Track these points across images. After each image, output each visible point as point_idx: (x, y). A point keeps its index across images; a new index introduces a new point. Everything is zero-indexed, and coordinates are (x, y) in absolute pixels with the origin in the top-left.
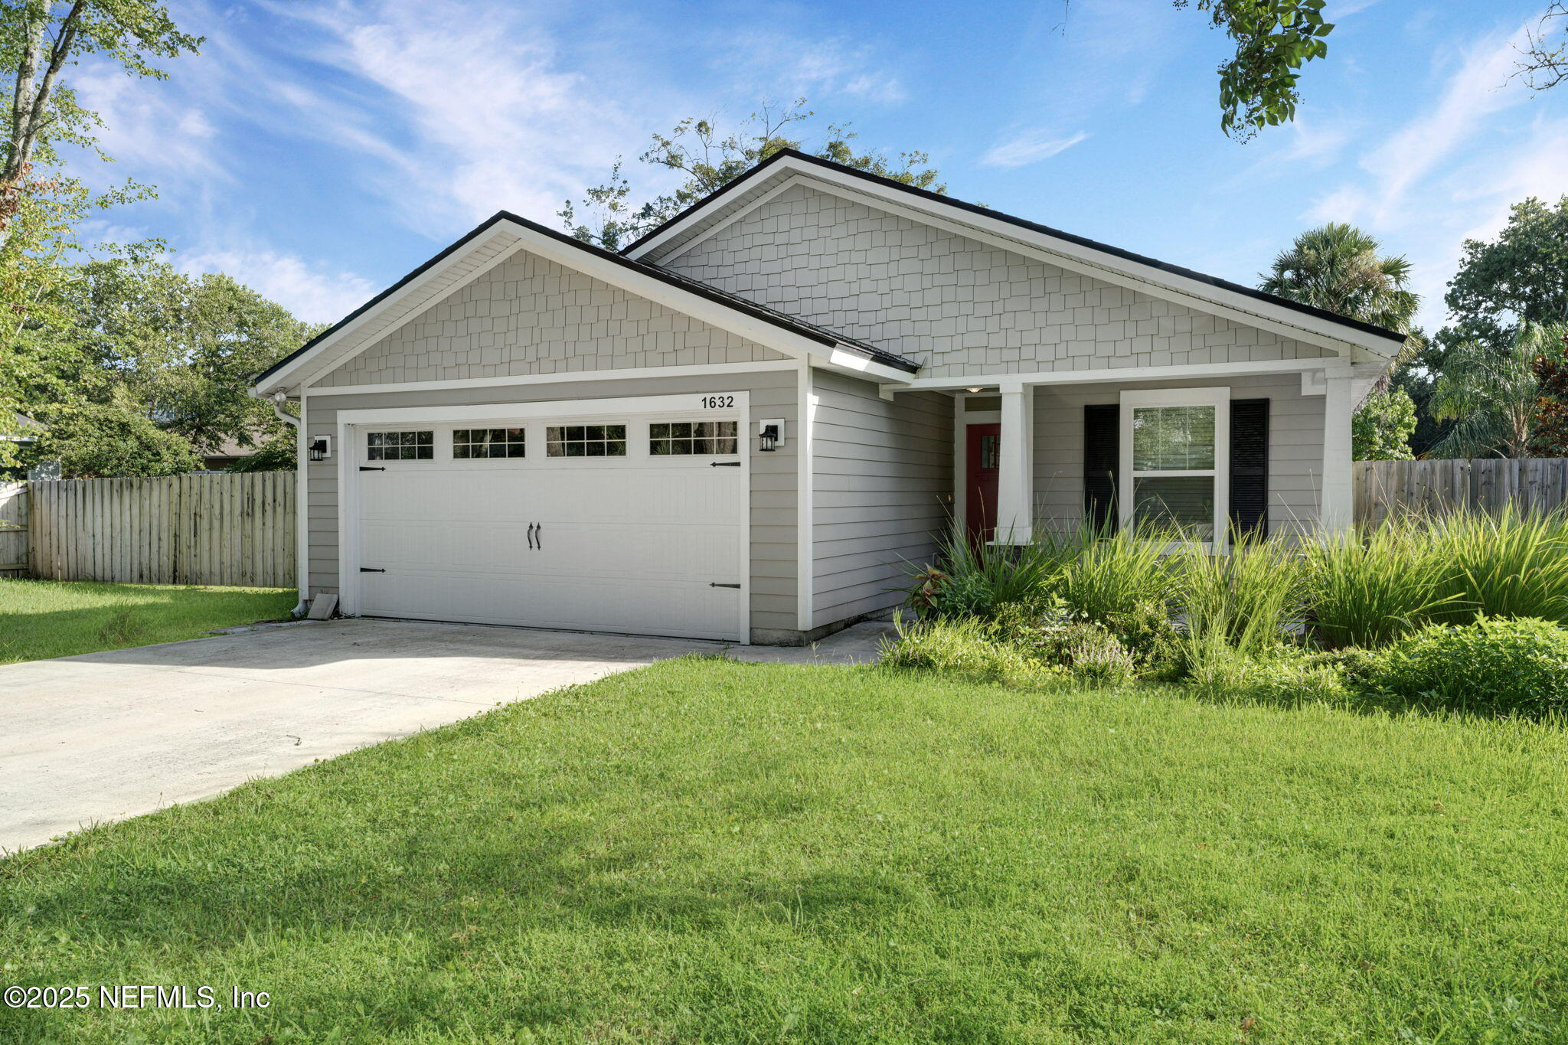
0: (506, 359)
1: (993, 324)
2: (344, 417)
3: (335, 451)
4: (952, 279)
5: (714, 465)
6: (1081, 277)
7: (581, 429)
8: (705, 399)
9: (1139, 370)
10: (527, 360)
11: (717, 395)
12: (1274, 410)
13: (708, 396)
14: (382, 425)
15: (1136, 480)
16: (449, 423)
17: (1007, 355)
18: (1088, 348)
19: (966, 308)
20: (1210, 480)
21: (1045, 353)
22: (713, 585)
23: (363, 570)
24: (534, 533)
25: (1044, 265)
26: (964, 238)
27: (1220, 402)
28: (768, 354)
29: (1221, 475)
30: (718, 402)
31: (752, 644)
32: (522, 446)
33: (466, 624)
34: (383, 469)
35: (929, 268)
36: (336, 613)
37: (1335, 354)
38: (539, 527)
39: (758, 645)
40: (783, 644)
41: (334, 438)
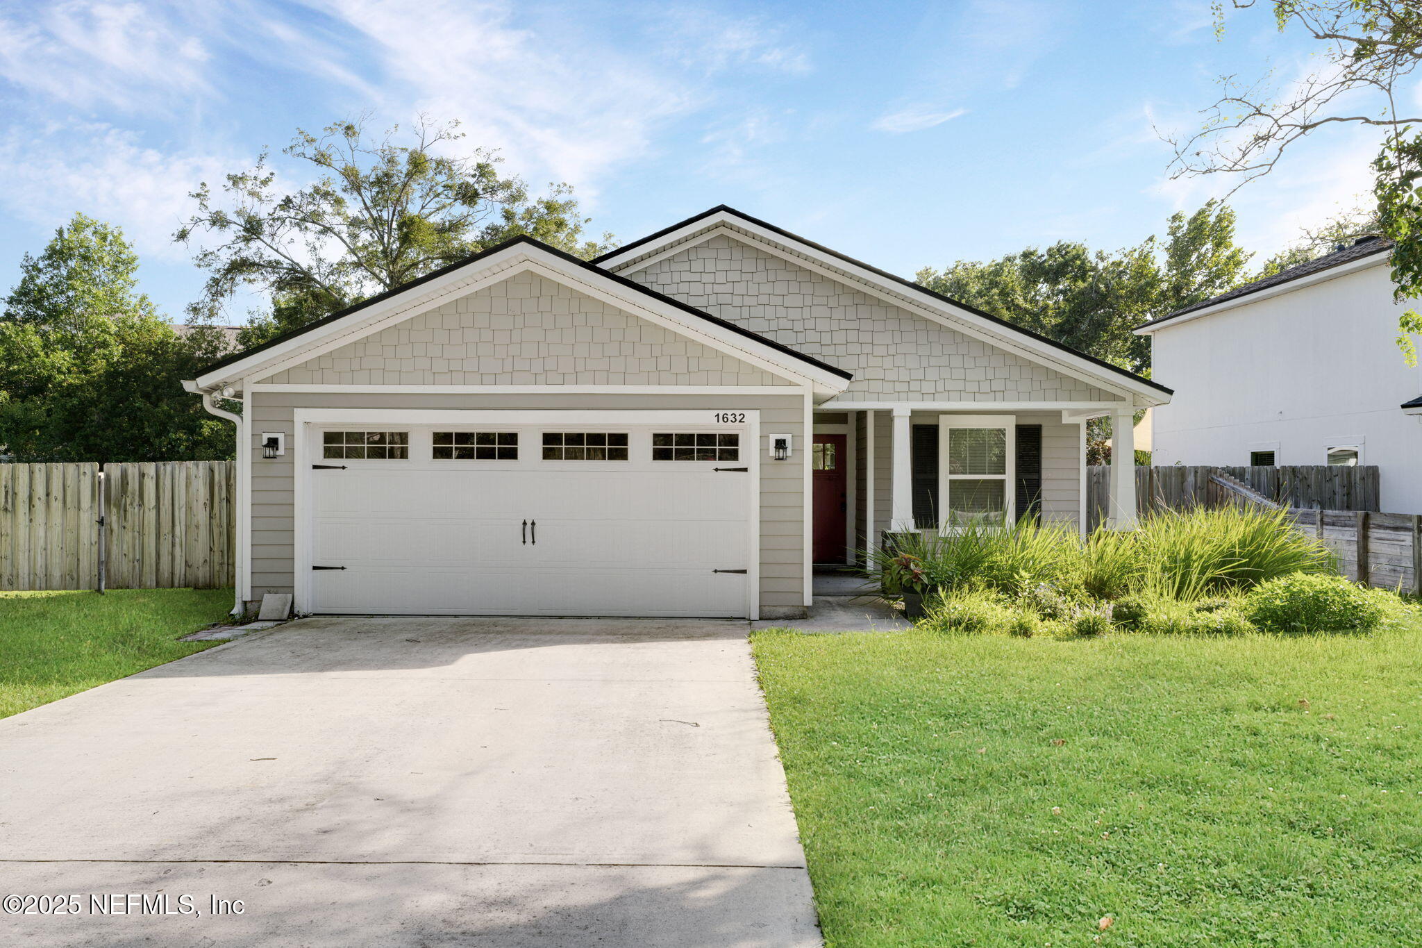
0: (508, 368)
1: (888, 362)
2: (301, 415)
3: (290, 449)
4: (855, 325)
5: (717, 470)
6: (954, 332)
7: (581, 435)
8: (718, 415)
9: (996, 403)
10: (533, 371)
11: (730, 412)
12: (1045, 433)
13: (721, 413)
14: (343, 425)
15: (951, 481)
16: (429, 426)
17: (898, 387)
18: (960, 385)
19: (867, 349)
20: (1002, 482)
21: (928, 387)
22: (716, 571)
23: (315, 568)
24: (529, 530)
25: (927, 320)
26: (865, 294)
27: (1009, 426)
28: (776, 380)
29: (1010, 478)
30: (731, 418)
31: (760, 619)
32: (515, 450)
33: (456, 616)
34: (344, 468)
35: (838, 314)
36: (292, 615)
37: (1124, 400)
38: (533, 524)
39: (766, 619)
40: (789, 618)
41: (290, 436)
